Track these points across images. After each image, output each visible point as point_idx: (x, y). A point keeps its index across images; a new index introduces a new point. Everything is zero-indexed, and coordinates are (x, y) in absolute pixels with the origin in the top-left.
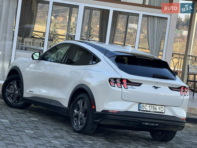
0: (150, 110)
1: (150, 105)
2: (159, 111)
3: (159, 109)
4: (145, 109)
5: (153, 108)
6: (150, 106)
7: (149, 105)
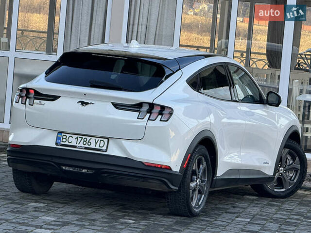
0: (77, 145)
1: (79, 136)
2: (94, 147)
3: (96, 143)
4: (67, 143)
5: (84, 141)
6: (77, 138)
7: (77, 136)
